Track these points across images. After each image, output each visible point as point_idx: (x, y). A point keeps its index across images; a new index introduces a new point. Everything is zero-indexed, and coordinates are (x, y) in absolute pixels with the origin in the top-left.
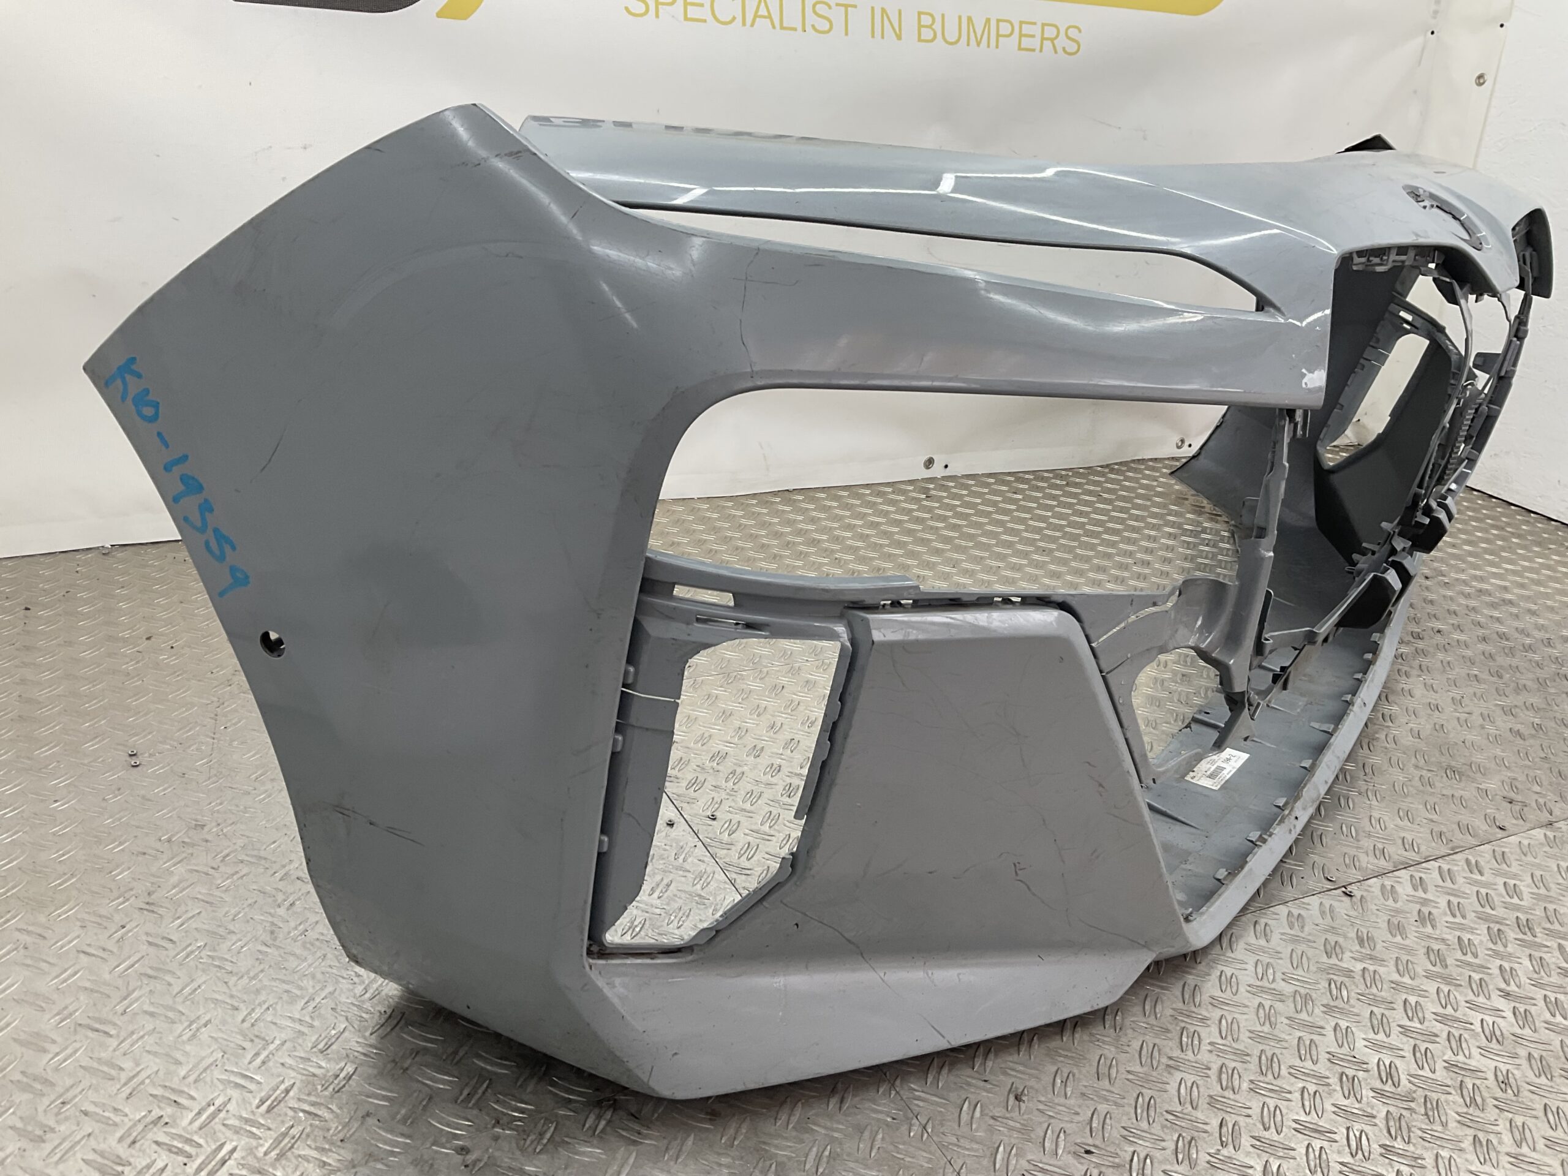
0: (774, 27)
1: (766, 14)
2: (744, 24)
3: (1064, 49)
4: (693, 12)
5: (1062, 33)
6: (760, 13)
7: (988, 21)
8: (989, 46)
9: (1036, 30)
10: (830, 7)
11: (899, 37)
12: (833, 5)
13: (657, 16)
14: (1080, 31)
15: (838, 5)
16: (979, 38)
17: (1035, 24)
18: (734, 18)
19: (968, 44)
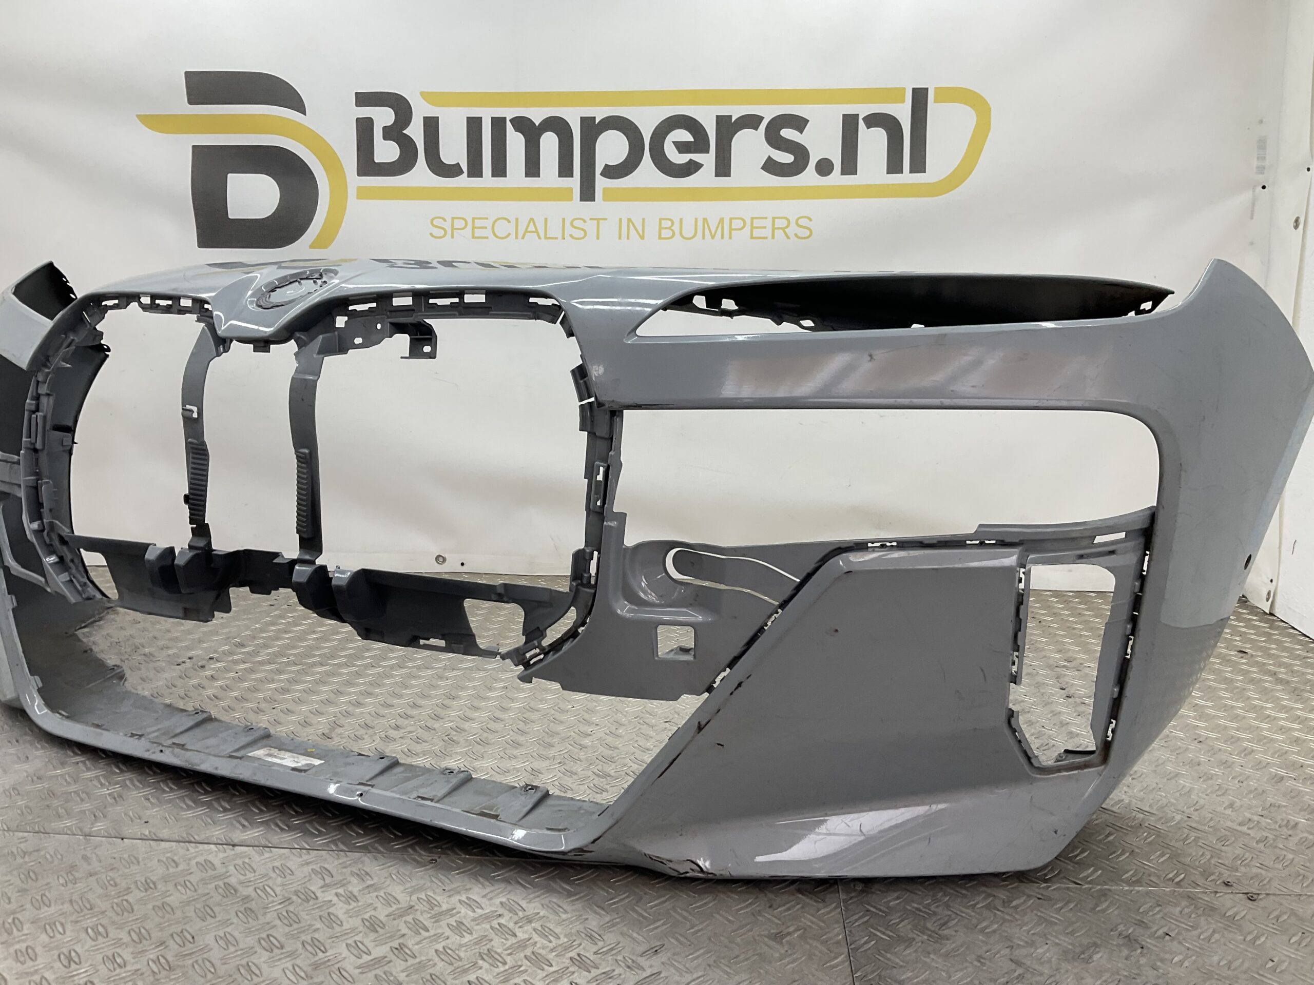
0: (540, 238)
1: (534, 230)
2: (517, 238)
3: (796, 235)
4: (478, 233)
5: (793, 221)
7: (722, 219)
8: (722, 238)
9: (768, 223)
10: (585, 221)
11: (642, 237)
12: (587, 219)
13: (452, 237)
14: (811, 220)
15: (591, 219)
16: (713, 233)
17: (766, 218)
18: (509, 234)
19: (704, 238)
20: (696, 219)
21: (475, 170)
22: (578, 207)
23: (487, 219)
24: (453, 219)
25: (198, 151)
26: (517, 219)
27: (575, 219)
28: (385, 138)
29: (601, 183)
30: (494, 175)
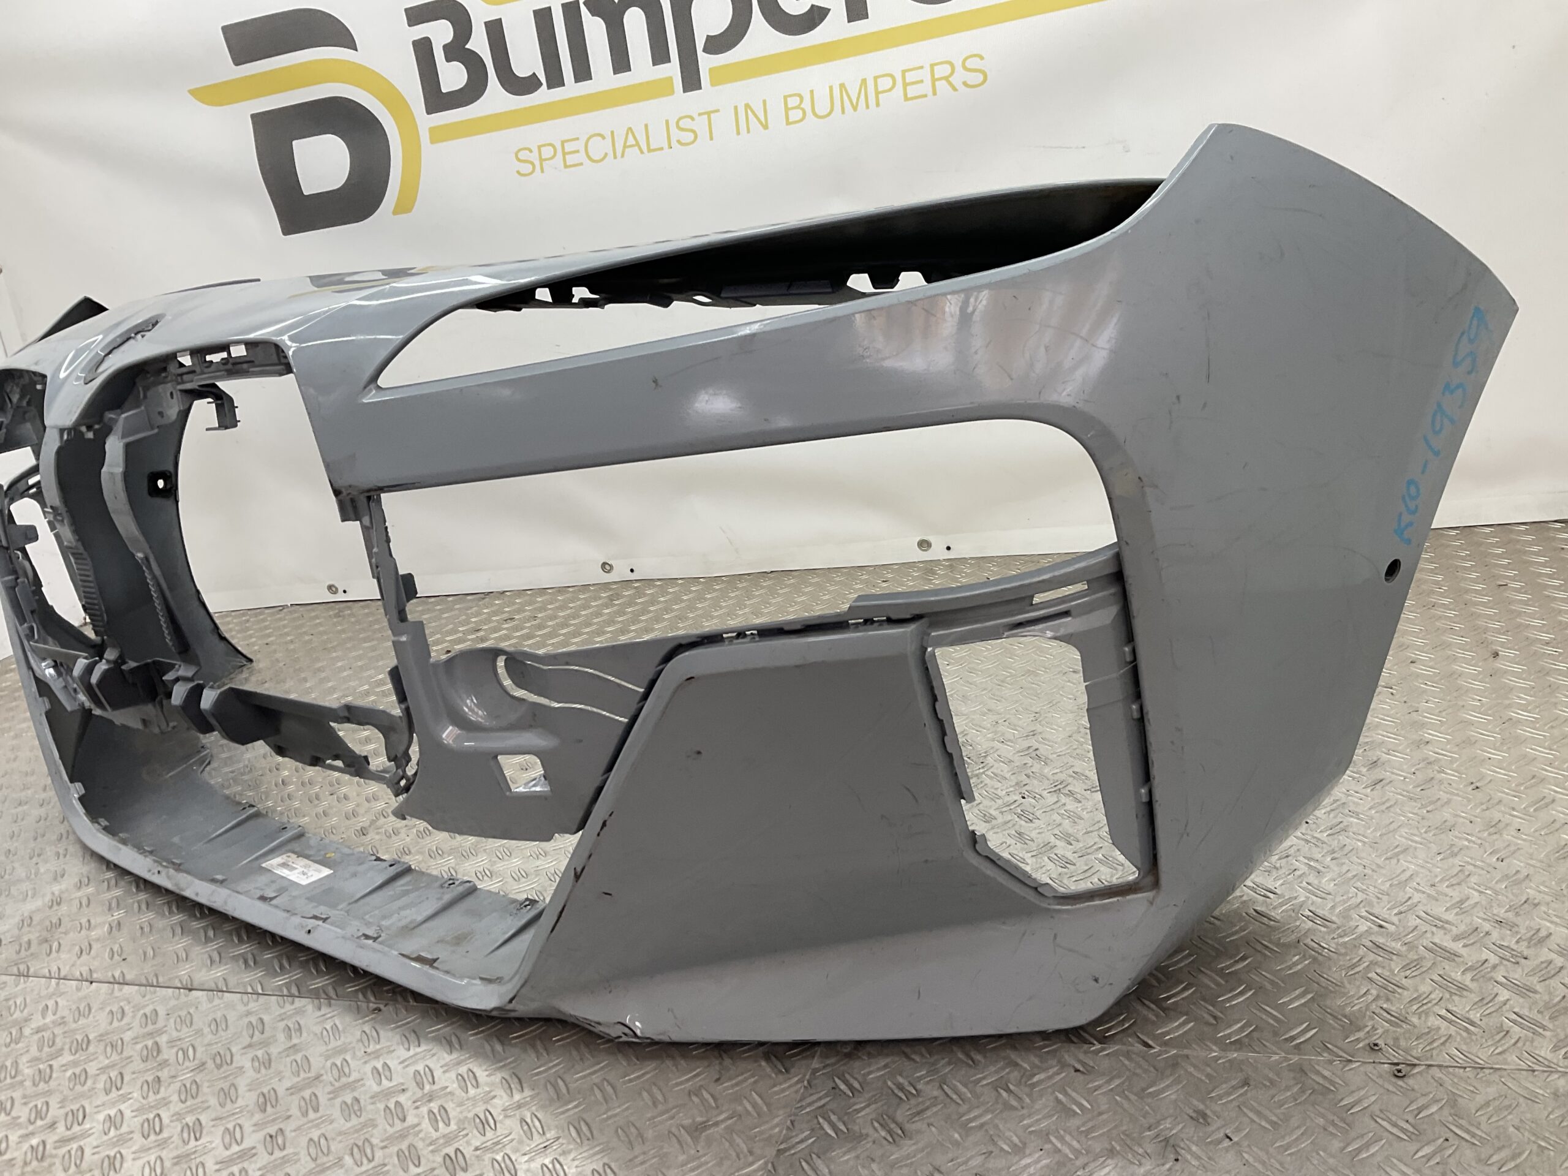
0: (642, 152)
1: (634, 143)
2: (615, 157)
3: (965, 84)
4: (570, 159)
5: (958, 64)
6: (628, 144)
7: (864, 81)
8: (867, 107)
9: (925, 74)
10: (693, 119)
11: (766, 127)
12: (695, 116)
13: (542, 171)
14: (982, 58)
15: (700, 114)
16: (854, 102)
17: (922, 67)
18: (606, 154)
19: (843, 112)
20: (831, 88)
21: (555, 79)
22: (683, 102)
23: (578, 139)
24: (539, 147)
25: (261, 121)
26: (612, 133)
27: (680, 119)
28: (448, 59)
29: (706, 62)
30: (578, 79)
